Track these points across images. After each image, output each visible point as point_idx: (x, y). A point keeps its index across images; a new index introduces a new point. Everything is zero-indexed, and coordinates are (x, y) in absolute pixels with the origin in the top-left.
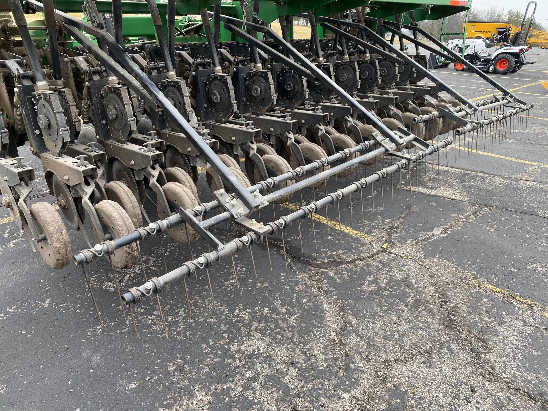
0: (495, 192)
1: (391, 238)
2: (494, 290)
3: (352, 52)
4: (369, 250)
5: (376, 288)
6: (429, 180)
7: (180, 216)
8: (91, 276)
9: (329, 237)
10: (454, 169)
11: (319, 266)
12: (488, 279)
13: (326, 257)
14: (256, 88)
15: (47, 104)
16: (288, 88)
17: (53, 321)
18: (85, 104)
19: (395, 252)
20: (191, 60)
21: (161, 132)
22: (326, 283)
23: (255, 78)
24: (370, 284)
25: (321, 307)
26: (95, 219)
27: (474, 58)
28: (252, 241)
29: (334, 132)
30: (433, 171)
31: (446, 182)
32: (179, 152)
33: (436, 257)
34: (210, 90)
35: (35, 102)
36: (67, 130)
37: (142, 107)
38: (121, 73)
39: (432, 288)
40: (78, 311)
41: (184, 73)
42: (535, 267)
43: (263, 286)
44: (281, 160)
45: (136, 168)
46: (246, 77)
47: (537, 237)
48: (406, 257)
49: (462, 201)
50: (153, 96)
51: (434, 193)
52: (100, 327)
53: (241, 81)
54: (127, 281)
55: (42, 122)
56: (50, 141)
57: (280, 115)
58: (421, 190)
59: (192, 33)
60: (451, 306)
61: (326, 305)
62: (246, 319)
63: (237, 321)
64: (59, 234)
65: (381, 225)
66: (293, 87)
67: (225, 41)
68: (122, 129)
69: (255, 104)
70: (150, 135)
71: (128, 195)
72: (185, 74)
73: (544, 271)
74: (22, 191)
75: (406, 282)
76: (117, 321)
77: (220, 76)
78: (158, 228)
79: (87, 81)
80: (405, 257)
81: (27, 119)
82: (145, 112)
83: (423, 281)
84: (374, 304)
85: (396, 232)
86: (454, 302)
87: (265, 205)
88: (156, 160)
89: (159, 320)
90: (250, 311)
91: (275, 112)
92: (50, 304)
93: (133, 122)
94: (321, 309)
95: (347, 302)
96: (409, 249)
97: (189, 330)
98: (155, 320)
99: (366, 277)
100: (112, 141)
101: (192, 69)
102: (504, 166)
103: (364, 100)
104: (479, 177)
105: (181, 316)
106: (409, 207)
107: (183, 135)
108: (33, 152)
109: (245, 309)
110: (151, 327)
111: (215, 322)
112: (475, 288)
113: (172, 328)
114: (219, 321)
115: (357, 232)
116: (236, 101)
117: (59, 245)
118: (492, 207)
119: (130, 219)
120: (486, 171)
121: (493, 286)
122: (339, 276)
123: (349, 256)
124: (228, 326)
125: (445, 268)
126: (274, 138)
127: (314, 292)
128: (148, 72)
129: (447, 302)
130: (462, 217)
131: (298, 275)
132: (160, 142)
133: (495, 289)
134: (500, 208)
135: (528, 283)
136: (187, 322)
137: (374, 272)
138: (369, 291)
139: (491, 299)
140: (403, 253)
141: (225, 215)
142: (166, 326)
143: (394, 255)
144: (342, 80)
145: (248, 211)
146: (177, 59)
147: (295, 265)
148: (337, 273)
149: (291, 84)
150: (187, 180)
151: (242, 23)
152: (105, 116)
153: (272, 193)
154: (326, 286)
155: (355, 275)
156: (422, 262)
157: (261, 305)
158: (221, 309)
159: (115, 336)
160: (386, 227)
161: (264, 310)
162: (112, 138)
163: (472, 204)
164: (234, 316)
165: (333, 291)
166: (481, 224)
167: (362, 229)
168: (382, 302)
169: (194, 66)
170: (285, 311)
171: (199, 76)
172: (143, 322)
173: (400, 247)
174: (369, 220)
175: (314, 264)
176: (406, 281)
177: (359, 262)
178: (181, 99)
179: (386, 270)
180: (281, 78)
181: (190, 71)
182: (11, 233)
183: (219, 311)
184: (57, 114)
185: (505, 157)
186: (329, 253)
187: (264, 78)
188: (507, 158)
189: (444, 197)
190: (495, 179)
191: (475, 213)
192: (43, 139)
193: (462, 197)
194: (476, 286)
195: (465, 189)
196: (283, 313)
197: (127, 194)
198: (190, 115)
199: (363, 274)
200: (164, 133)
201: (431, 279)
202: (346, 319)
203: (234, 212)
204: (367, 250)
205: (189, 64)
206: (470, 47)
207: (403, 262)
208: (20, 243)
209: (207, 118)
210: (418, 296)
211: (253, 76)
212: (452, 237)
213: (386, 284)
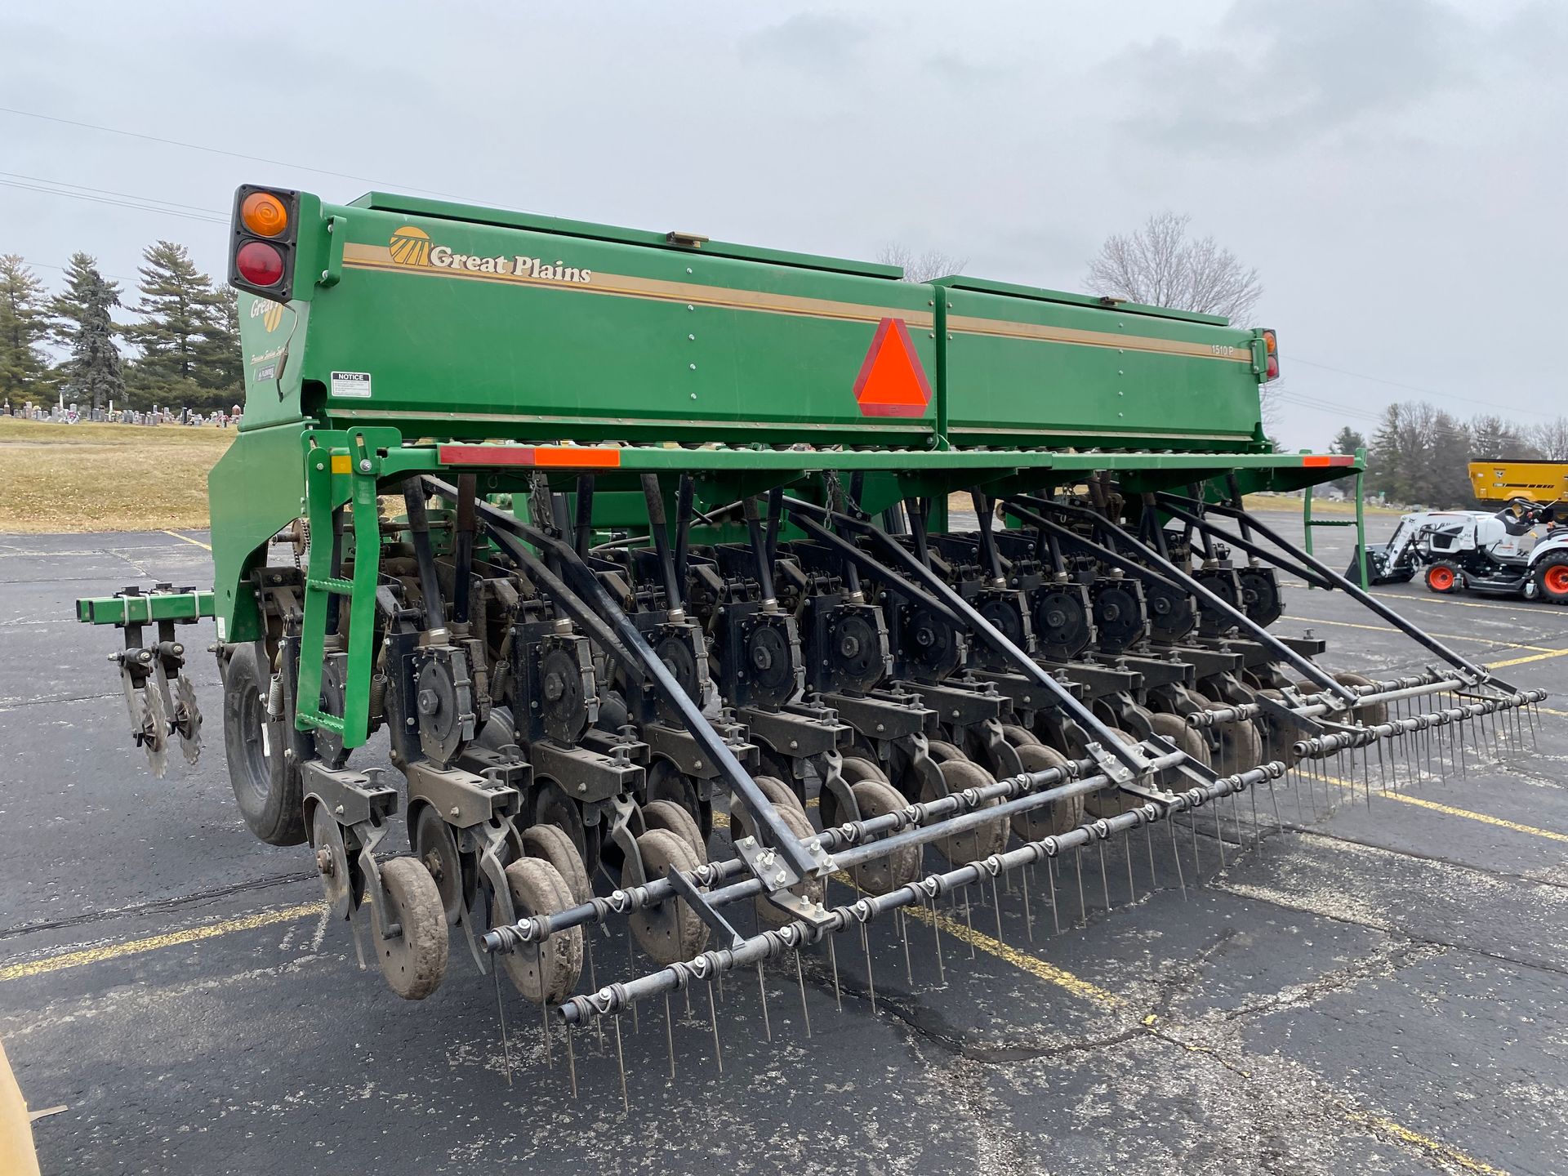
0: (1463, 912)
1: (1167, 1004)
2: (1404, 1136)
3: (1080, 563)
4: (1110, 1026)
5: (1108, 1111)
6: (1291, 872)
7: (668, 882)
8: (463, 1042)
9: (1016, 994)
10: (1365, 848)
11: (980, 1057)
12: (1394, 1112)
13: (1000, 1037)
14: (850, 640)
15: (441, 670)
16: (923, 641)
17: (379, 1128)
18: (501, 668)
19: (1172, 1036)
20: (717, 582)
21: (644, 727)
22: (993, 1094)
23: (848, 619)
24: (1097, 1104)
25: (970, 1143)
26: (504, 893)
27: (1477, 560)
28: (799, 939)
29: (1029, 739)
30: (1309, 851)
31: (1336, 879)
32: (678, 770)
33: (1272, 1054)
34: (752, 645)
35: (417, 665)
36: (472, 719)
37: (610, 676)
38: (586, 616)
39: (1247, 1122)
40: (432, 1110)
41: (702, 606)
42: (1526, 1093)
43: (841, 1091)
44: (891, 795)
45: (586, 799)
46: (831, 617)
47: (1549, 1024)
48: (1197, 1048)
49: (1368, 926)
50: (640, 660)
51: (1298, 902)
52: (476, 1146)
53: (820, 625)
54: (538, 1058)
55: (426, 703)
56: (432, 740)
57: (902, 697)
58: (1267, 894)
59: (727, 519)
60: (1287, 1164)
61: (982, 1140)
62: (794, 1156)
63: (774, 1157)
64: (432, 921)
65: (1149, 974)
66: (933, 639)
67: (795, 541)
68: (570, 719)
69: (846, 672)
70: (621, 733)
71: (567, 853)
72: (704, 610)
73: (1546, 1103)
74: (369, 835)
75: (1186, 1104)
76: (512, 1137)
77: (774, 617)
78: (627, 900)
79: (513, 626)
80: (1194, 1049)
81: (396, 696)
82: (616, 686)
83: (1228, 1106)
84: (1097, 1146)
85: (1183, 991)
86: (1297, 1156)
87: (831, 870)
88: (631, 785)
89: (602, 1141)
90: (806, 1139)
91: (893, 691)
92: (374, 1092)
93: (593, 706)
94: (969, 1148)
95: (1034, 1138)
96: (1207, 1031)
97: (666, 1167)
98: (595, 1141)
99: (1089, 1087)
100: (545, 743)
101: (719, 601)
102: (1506, 846)
103: (1106, 670)
104: (1428, 871)
105: (652, 1136)
106: (1227, 933)
107: (688, 735)
108: (393, 759)
109: (794, 1135)
110: (586, 1154)
111: (725, 1155)
112: (1358, 1130)
113: (631, 1160)
114: (733, 1154)
115: (1087, 985)
116: (803, 668)
117: (428, 944)
118: (1446, 945)
119: (571, 895)
120: (1451, 858)
121: (1403, 1129)
122: (1026, 1080)
123: (1057, 1038)
124: (752, 1165)
125: (1290, 1079)
126: (888, 747)
127: (960, 1111)
128: (629, 608)
129: (1280, 1155)
130: (1362, 964)
131: (927, 1072)
132: (641, 748)
133: (1408, 1135)
134: (1466, 948)
135: (1495, 1127)
136: (664, 1150)
137: (1110, 1078)
138: (1093, 1117)
139: (1393, 1157)
140: (1192, 1040)
141: (751, 884)
142: (619, 1154)
143: (1166, 1042)
144: (1054, 625)
145: (795, 879)
146: (690, 581)
147: (922, 1050)
148: (1021, 1073)
149: (930, 632)
150: (688, 828)
151: (824, 515)
152: (538, 693)
153: (849, 851)
154: (989, 1101)
155: (1064, 1080)
156: (1234, 1061)
157: (832, 1129)
158: (741, 1129)
159: (506, 1166)
160: (1160, 977)
161: (837, 1139)
162: (547, 737)
163: (1395, 936)
164: (769, 1147)
165: (1005, 1111)
166: (1407, 985)
167: (1098, 978)
168: (1119, 1144)
169: (723, 596)
170: (887, 1145)
171: (731, 616)
172: (567, 1142)
173: (1185, 1025)
174: (1120, 959)
175: (970, 1051)
176: (1186, 1101)
177: (1079, 1052)
178: (690, 664)
179: (1142, 1075)
180: (908, 619)
181: (714, 603)
182: (295, 943)
183: (736, 1133)
184: (457, 689)
185: (1513, 825)
186: (1010, 1029)
187: (866, 620)
188: (1518, 827)
189: (1321, 915)
190: (1473, 878)
191: (1396, 957)
192: (418, 736)
193: (1370, 917)
194: (1360, 1125)
195: (1384, 897)
196: (880, 1148)
197: (566, 850)
198: (705, 693)
199: (1082, 1081)
200: (651, 730)
201: (1249, 1101)
202: (1026, 1171)
203: (769, 879)
204: (1104, 1027)
205: (714, 591)
206: (1462, 534)
207: (1188, 1058)
208: (314, 964)
209: (741, 699)
210: (1210, 1137)
211: (845, 616)
212: (1324, 1011)
213: (1136, 1104)
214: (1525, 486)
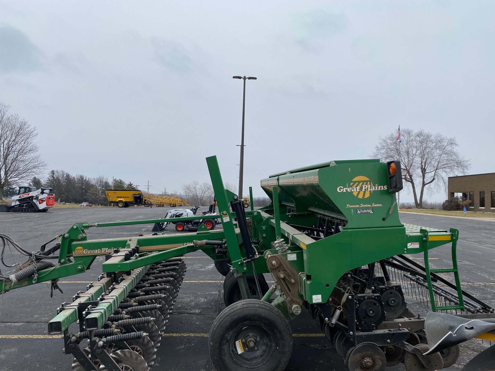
214: (122, 197)
